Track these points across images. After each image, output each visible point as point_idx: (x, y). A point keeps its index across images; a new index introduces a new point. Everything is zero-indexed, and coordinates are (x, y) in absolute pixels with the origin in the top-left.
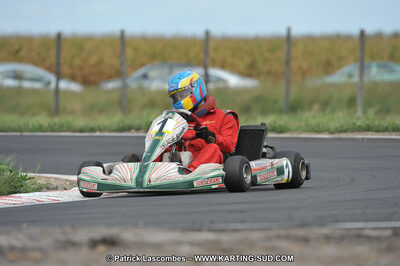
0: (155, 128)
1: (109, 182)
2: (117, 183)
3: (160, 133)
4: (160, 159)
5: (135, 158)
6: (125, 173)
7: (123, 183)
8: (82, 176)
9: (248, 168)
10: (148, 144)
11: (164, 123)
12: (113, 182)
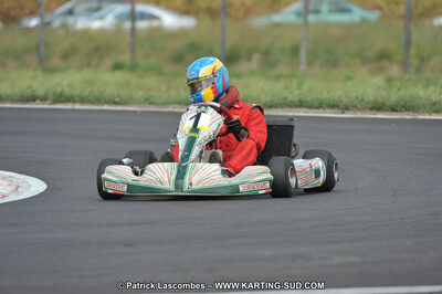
0: (187, 123)
3: (195, 128)
5: (169, 158)
7: (159, 186)
9: (293, 169)
11: (198, 117)
12: (148, 184)
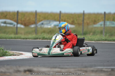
0: (54, 38)
1: (40, 53)
2: (43, 53)
3: (55, 39)
4: (55, 47)
5: (48, 47)
6: (45, 51)
7: (44, 54)
8: (33, 51)
9: (80, 50)
10: (52, 43)
11: (56, 37)
12: (42, 53)
